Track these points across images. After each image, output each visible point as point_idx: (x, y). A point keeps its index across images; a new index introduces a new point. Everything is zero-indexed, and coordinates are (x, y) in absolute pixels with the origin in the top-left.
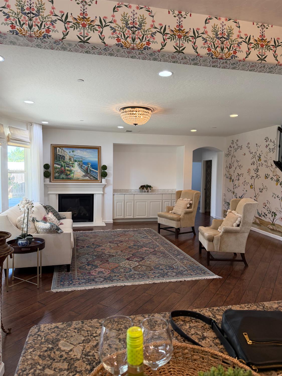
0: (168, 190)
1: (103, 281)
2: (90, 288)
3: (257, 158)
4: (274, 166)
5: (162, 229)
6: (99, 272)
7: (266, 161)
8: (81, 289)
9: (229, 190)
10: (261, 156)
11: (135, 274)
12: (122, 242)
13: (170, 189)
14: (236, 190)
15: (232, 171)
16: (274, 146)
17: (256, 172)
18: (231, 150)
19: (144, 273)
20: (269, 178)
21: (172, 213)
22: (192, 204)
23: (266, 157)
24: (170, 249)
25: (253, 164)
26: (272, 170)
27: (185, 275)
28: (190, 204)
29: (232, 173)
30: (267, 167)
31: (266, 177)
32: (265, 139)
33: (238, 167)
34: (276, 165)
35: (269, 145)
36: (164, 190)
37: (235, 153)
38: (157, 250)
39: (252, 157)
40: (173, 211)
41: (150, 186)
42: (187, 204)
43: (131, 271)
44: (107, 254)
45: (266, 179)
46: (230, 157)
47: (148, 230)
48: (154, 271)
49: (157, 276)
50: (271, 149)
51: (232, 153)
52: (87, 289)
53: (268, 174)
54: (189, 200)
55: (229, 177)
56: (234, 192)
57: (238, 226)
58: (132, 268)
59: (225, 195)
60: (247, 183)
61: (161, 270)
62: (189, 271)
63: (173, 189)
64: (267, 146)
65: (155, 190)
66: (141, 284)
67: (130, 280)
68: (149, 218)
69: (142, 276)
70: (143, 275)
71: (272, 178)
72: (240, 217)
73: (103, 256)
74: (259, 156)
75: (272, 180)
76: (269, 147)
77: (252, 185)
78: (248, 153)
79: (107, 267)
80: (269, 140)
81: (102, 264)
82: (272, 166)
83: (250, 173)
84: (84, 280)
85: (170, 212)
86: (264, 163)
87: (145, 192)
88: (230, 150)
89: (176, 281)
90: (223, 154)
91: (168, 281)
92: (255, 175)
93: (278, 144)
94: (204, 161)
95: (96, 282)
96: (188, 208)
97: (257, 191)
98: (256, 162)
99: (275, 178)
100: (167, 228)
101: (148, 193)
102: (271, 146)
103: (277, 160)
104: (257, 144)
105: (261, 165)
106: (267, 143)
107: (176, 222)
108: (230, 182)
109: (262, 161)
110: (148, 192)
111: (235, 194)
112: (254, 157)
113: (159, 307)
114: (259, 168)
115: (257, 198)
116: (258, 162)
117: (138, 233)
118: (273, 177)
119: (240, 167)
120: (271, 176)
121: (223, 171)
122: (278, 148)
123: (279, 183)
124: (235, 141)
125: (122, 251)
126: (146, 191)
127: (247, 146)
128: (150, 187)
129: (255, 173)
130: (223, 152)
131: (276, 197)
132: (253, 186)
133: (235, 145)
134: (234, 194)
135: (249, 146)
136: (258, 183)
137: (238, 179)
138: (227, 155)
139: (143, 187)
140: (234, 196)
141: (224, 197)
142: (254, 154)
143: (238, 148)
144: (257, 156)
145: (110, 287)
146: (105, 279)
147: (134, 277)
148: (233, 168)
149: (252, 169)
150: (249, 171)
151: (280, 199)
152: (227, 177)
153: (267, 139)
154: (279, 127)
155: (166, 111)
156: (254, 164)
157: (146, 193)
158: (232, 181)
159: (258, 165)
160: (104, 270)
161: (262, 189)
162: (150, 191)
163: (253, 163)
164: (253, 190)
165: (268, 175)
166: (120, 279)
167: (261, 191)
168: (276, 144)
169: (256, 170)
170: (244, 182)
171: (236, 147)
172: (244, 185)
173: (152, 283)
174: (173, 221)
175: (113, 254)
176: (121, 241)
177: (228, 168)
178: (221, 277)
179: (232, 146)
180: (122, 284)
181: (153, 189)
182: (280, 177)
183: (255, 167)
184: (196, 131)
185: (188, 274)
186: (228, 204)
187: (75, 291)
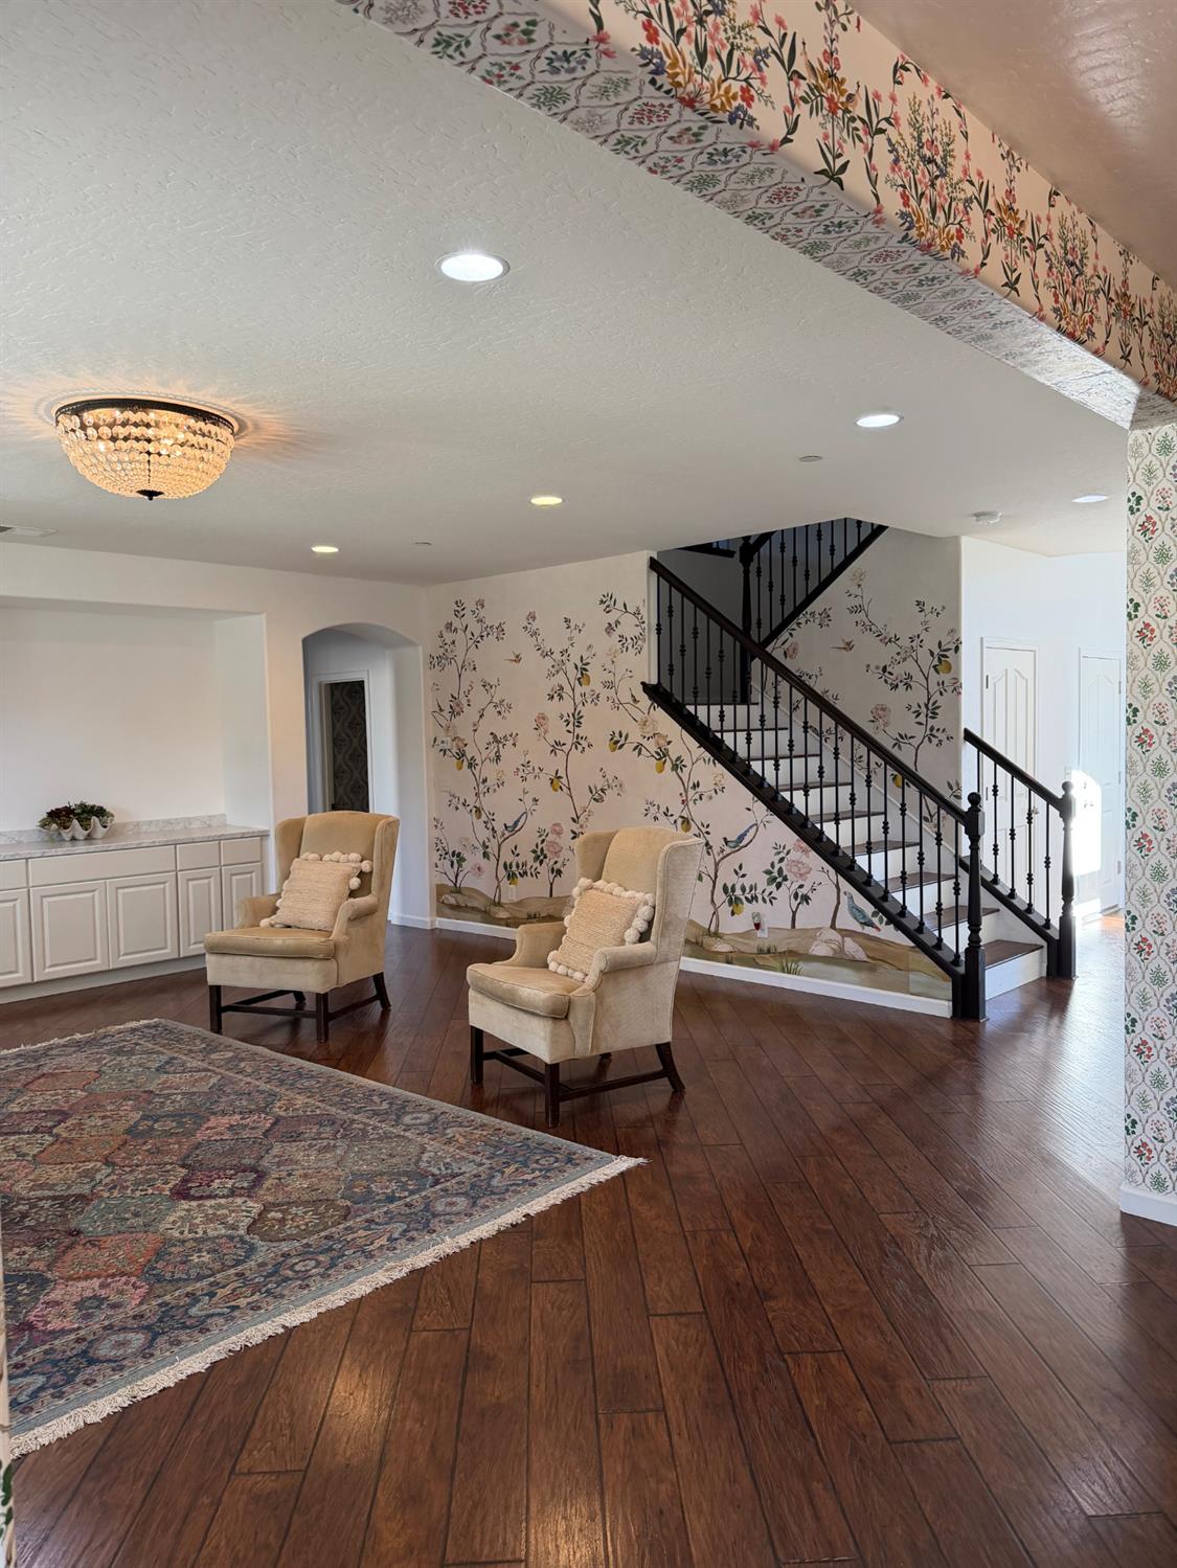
0: (189, 820)
1: (151, 1344)
2: (109, 1410)
3: (573, 674)
4: (645, 701)
5: (229, 1008)
6: (79, 1305)
7: (609, 685)
8: (62, 1434)
9: (456, 802)
10: (588, 664)
11: (286, 1256)
12: (64, 1116)
13: (196, 818)
14: (487, 802)
15: (463, 725)
16: (639, 630)
17: (570, 727)
18: (453, 642)
19: (326, 1237)
20: (628, 747)
21: (272, 926)
22: (371, 872)
23: (609, 666)
24: (344, 1096)
25: (556, 698)
26: (639, 716)
27: (507, 1190)
28: (361, 875)
29: (465, 733)
30: (617, 705)
31: (616, 743)
32: (602, 602)
33: (490, 711)
34: (650, 698)
35: (617, 623)
36: (169, 822)
37: (473, 654)
38: (283, 1114)
39: (553, 670)
40: (282, 916)
41: (101, 808)
42: (349, 877)
43: (252, 1249)
44: (40, 1199)
45: (614, 750)
46: (452, 669)
47: (148, 1026)
48: (368, 1216)
49: (396, 1235)
50: (629, 641)
51: (459, 651)
52: (93, 1418)
53: (620, 732)
54: (354, 856)
55: (454, 750)
56: (478, 811)
57: (644, 937)
58: (242, 1232)
59: (437, 824)
60: (537, 770)
61: (391, 1199)
62: (508, 1171)
63: (211, 817)
64: (610, 629)
65: (124, 825)
66: (357, 1295)
67: (286, 1292)
68: (115, 967)
69: (334, 1259)
70: (330, 1249)
71: (638, 748)
72: (646, 903)
73: (24, 1216)
74: (580, 665)
75: (640, 754)
76: (619, 631)
77: (560, 777)
78: (531, 657)
79: (101, 1264)
80: (619, 605)
81: (56, 1259)
82: (635, 701)
83: (546, 732)
84: (26, 1374)
85: (264, 922)
86: (605, 693)
87: (73, 839)
88: (448, 641)
89: (499, 1231)
90: (419, 656)
91: (464, 1241)
92: (569, 739)
93: (654, 622)
94: (320, 684)
95: (118, 1365)
96: (353, 894)
97: (583, 798)
98: (567, 689)
99: (651, 746)
100: (253, 1003)
101: (92, 848)
102: (629, 627)
103: (654, 681)
104: (567, 620)
105: (589, 700)
106: (612, 618)
107: (317, 965)
108: (460, 768)
109: (596, 684)
110: (89, 838)
111: (484, 818)
112: (558, 668)
113: (534, 1372)
114: (584, 711)
115: (581, 826)
116: (579, 690)
117: (109, 1052)
118: (644, 742)
119: (502, 708)
120: (635, 737)
121: (424, 728)
122: (654, 637)
123: (668, 762)
124: (470, 605)
125: (107, 1162)
126: (80, 833)
127: (525, 628)
128: (100, 812)
129: (569, 732)
130: (420, 648)
131: (658, 815)
132: (564, 780)
133: (469, 619)
134: (479, 817)
135: (535, 625)
136: (583, 769)
137: (493, 755)
138: (438, 661)
139: (60, 817)
140: (479, 824)
141: (437, 833)
142: (557, 656)
143: (485, 634)
144: (570, 667)
145: (214, 1364)
146: (153, 1333)
147: (295, 1272)
148: (470, 714)
149: (553, 717)
150: (541, 722)
151: (675, 822)
152: (445, 752)
153: (607, 602)
154: (652, 559)
155: (297, 444)
156: (561, 697)
157: (81, 847)
158: (470, 766)
159: (578, 699)
160: (102, 1286)
161: (602, 790)
162: (100, 831)
163: (558, 693)
164: (563, 795)
165: (621, 736)
166: (238, 1307)
167: (597, 796)
168: (645, 619)
169: (572, 719)
170: (521, 768)
171: (476, 628)
172: (524, 779)
173: (403, 1274)
174: (300, 965)
175: (75, 1190)
176: (54, 1112)
177: (446, 714)
178: (641, 1160)
179: (457, 623)
180: (270, 1327)
181: (117, 820)
182: (669, 743)
183: (567, 707)
184: (335, 550)
185: (518, 1185)
186: (455, 859)
187: (30, 1460)
